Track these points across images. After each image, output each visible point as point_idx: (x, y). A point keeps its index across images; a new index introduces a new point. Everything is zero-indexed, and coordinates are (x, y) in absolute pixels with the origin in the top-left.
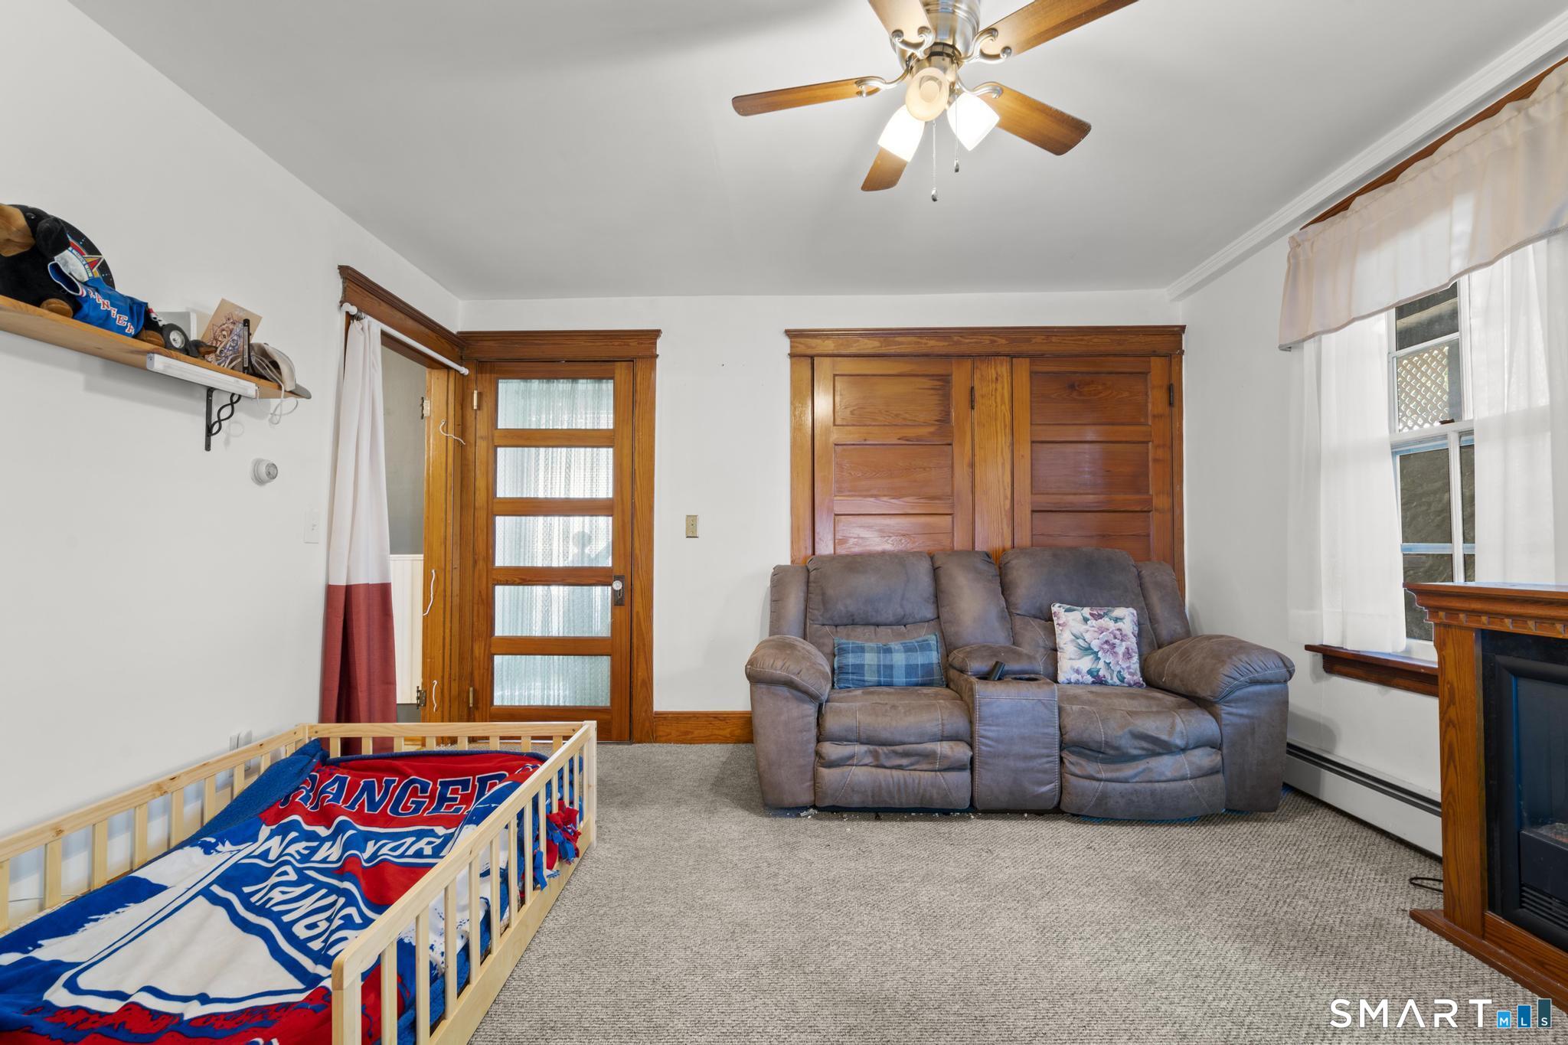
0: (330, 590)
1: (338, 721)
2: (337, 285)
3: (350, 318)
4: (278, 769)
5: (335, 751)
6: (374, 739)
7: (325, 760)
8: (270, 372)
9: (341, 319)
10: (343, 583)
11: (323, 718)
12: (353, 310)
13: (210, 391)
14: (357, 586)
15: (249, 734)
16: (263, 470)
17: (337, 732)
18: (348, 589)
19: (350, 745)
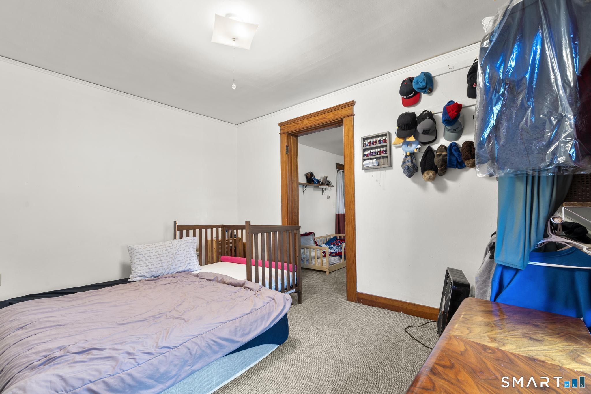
0: (336, 214)
1: (338, 234)
2: (335, 166)
3: (338, 171)
4: (331, 239)
5: (338, 238)
6: (343, 237)
7: (337, 239)
8: (329, 184)
9: (336, 171)
10: (338, 213)
11: (336, 233)
12: (338, 170)
13: (323, 188)
14: (340, 214)
15: (328, 234)
16: (328, 197)
17: (338, 235)
18: (339, 214)
19: (340, 237)
